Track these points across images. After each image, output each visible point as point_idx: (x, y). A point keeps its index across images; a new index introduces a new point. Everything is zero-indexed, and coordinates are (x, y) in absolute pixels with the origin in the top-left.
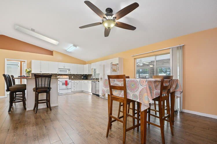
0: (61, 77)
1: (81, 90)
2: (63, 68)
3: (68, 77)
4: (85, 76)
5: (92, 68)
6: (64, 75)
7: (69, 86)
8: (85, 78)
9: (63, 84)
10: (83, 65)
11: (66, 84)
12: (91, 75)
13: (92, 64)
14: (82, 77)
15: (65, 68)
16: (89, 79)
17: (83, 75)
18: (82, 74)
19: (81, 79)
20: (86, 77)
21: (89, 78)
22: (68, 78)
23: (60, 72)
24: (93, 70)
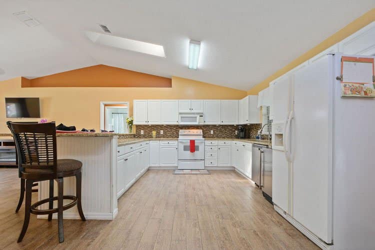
0: (187, 132)
1: (229, 165)
2: (189, 111)
3: (200, 132)
4: (242, 130)
5: (259, 106)
6: (193, 129)
7: (198, 154)
8: (242, 134)
9: (185, 149)
10: (236, 101)
11: (193, 147)
12: (257, 126)
13: (260, 93)
14: (236, 131)
15: (192, 111)
16: (254, 138)
17: (236, 127)
18: (235, 123)
19: (231, 136)
20: (245, 132)
21: (253, 134)
22: (202, 134)
23: (182, 121)
24: (264, 111)
